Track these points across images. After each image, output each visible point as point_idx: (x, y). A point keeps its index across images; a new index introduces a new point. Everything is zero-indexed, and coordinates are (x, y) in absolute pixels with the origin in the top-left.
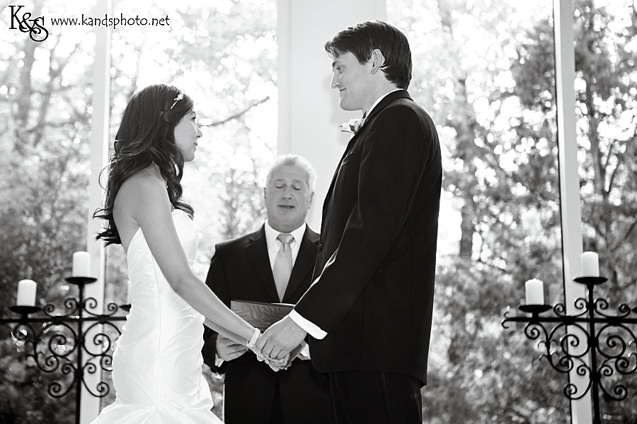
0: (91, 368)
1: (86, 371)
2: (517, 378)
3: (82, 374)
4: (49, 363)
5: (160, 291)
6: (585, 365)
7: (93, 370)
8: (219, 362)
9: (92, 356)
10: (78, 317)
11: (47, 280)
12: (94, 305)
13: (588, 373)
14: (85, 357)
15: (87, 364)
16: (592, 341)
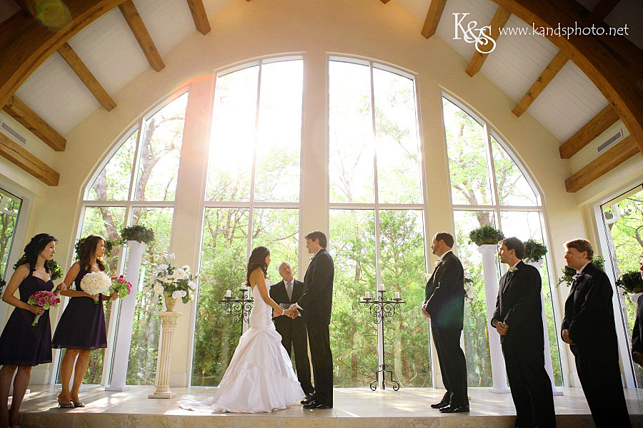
3: (243, 317)
6: (380, 315)
9: (246, 311)
10: (242, 300)
12: (247, 297)
15: (245, 314)
16: (382, 308)
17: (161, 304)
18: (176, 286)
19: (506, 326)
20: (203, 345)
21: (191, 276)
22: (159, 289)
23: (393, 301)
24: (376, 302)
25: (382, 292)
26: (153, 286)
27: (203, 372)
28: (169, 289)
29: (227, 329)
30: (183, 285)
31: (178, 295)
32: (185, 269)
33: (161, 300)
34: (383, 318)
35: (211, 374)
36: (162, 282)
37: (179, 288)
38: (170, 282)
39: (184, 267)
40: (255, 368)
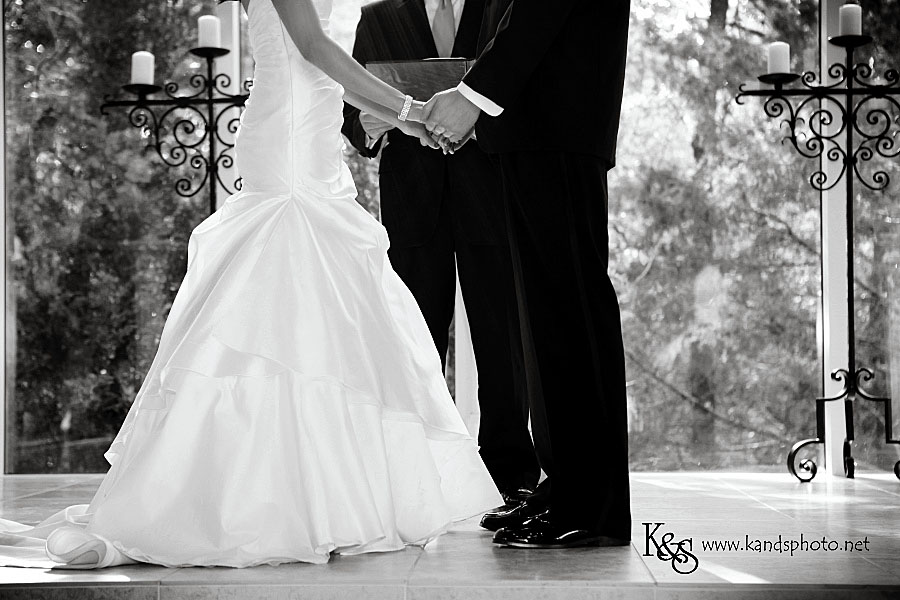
0: (226, 161)
1: (220, 164)
2: (771, 172)
3: (216, 168)
4: (176, 156)
5: (290, 57)
6: (839, 148)
7: (229, 163)
8: (370, 145)
9: (226, 147)
10: (207, 98)
11: (172, 55)
12: (226, 83)
13: (841, 157)
14: (219, 148)
15: (221, 156)
16: (848, 118)
24: (822, 93)
25: (851, 43)
27: (66, 424)
34: (850, 162)
35: (93, 427)
40: (255, 370)
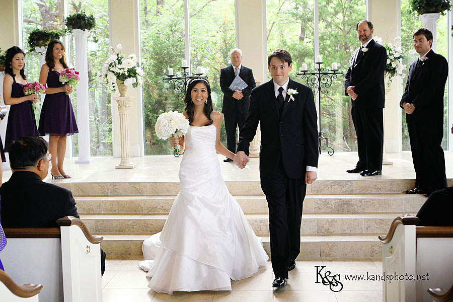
12: (188, 74)
16: (319, 79)
17: (115, 90)
18: (127, 74)
19: (414, 107)
20: (150, 118)
21: (138, 64)
22: (113, 78)
23: (330, 72)
24: (313, 74)
25: (319, 64)
26: (106, 76)
28: (121, 77)
29: (170, 101)
30: (132, 73)
31: (129, 81)
32: (132, 58)
33: (114, 87)
34: (320, 88)
36: (113, 72)
37: (129, 76)
38: (121, 72)
39: (131, 56)
